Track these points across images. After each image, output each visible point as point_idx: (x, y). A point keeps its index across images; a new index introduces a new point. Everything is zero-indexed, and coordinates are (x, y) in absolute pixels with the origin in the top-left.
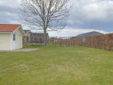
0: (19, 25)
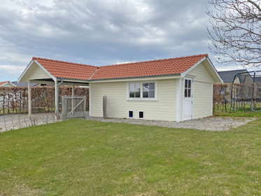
0: (204, 56)
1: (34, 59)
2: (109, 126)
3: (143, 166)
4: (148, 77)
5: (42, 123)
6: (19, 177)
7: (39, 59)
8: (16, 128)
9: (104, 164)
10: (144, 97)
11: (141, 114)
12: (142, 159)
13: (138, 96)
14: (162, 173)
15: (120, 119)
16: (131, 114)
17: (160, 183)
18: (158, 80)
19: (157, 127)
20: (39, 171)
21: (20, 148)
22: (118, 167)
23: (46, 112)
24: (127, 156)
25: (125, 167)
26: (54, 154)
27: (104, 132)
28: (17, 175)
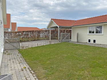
1: (52, 19)
2: (78, 46)
3: (90, 67)
4: (98, 23)
5: (53, 43)
6: (41, 64)
7: (53, 19)
8: (44, 45)
9: (73, 63)
10: (96, 33)
11: (94, 41)
12: (91, 64)
13: (93, 32)
14: (101, 72)
15: (84, 43)
16: (89, 41)
17: (98, 78)
18: (104, 25)
19: (102, 48)
20: (47, 62)
21: (44, 53)
22: (79, 65)
23: (56, 39)
24: (84, 61)
25: (82, 66)
26: (54, 56)
27: (75, 48)
28: (40, 63)
